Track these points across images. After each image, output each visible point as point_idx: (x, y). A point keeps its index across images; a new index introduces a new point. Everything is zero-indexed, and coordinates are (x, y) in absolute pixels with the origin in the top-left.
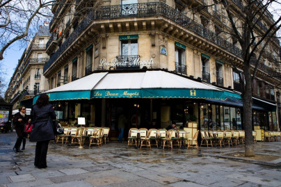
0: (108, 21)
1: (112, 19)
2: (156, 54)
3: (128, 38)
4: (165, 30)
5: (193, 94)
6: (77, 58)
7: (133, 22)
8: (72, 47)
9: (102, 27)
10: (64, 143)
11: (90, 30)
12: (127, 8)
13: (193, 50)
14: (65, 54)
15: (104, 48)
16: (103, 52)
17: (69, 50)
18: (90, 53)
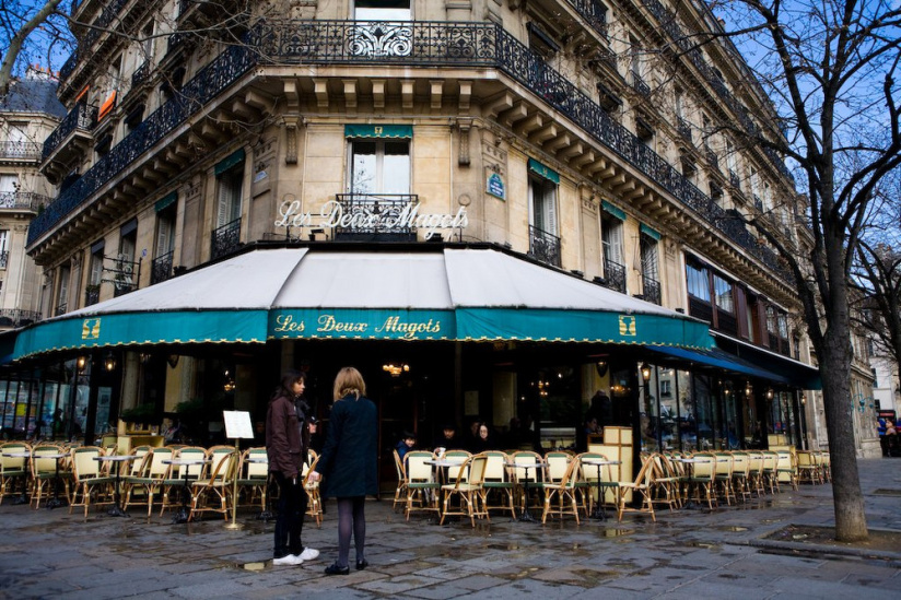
0: (312, 72)
1: (325, 65)
2: (474, 193)
3: (379, 133)
4: (502, 115)
5: (628, 331)
6: (176, 196)
7: (399, 81)
8: (160, 156)
9: (290, 88)
10: (156, 509)
11: (240, 96)
12: (379, 34)
13: (580, 188)
14: (128, 180)
15: (292, 163)
16: (285, 176)
17: (149, 165)
18: (232, 180)
